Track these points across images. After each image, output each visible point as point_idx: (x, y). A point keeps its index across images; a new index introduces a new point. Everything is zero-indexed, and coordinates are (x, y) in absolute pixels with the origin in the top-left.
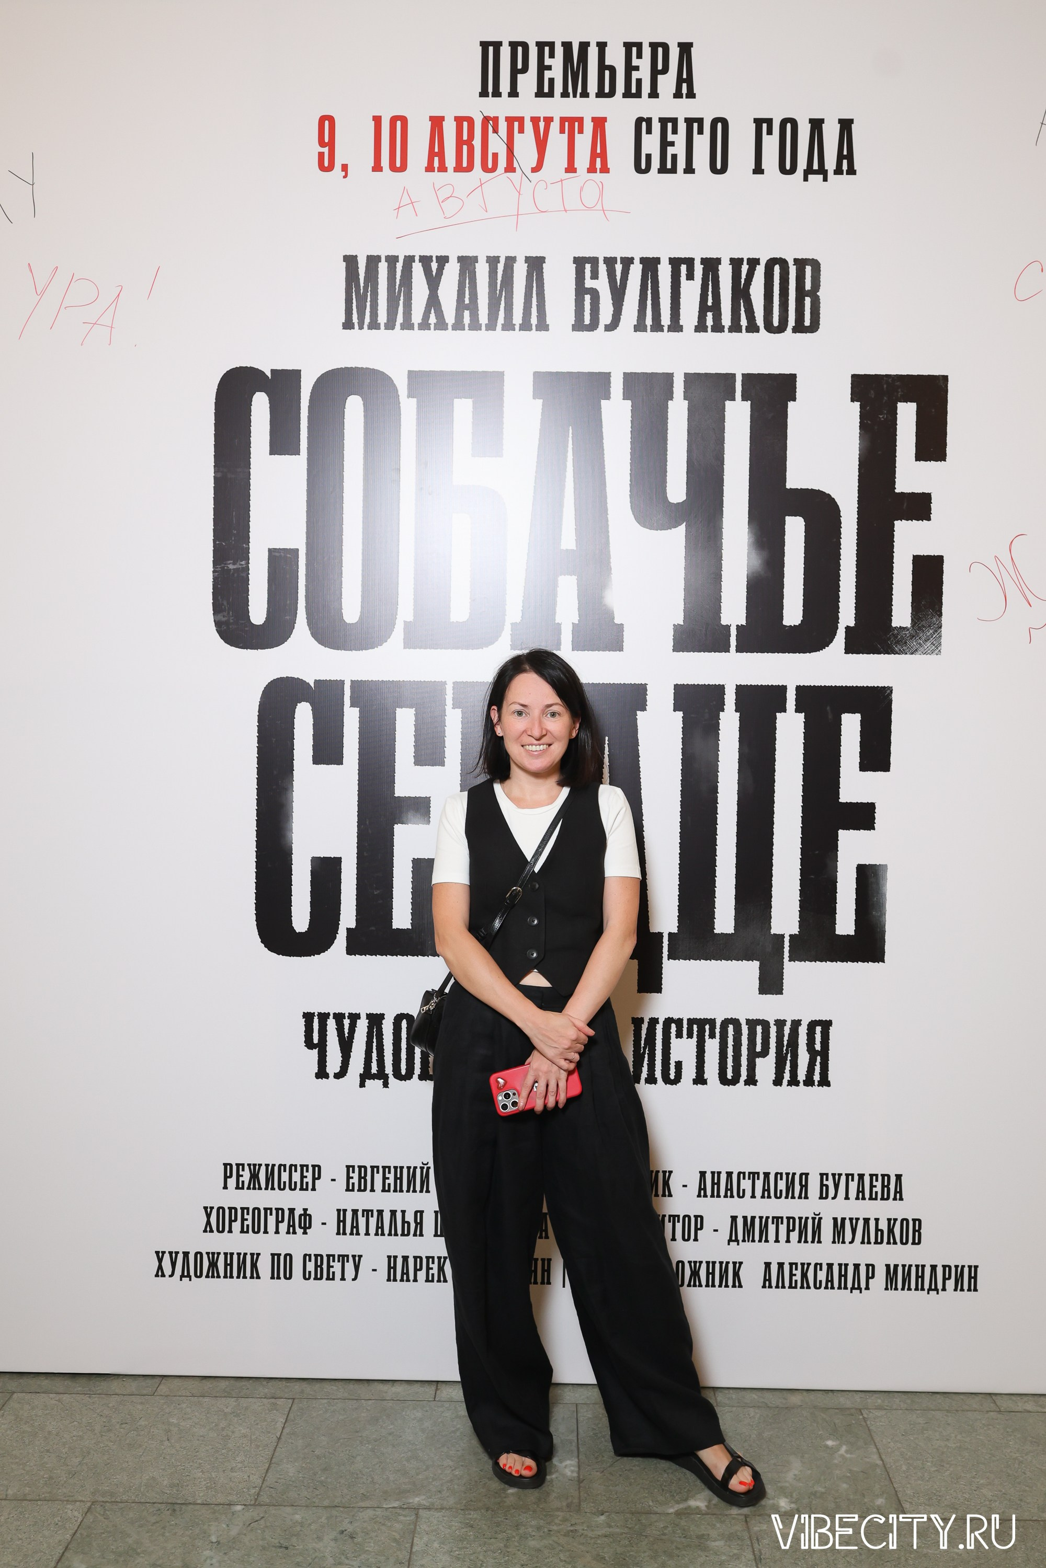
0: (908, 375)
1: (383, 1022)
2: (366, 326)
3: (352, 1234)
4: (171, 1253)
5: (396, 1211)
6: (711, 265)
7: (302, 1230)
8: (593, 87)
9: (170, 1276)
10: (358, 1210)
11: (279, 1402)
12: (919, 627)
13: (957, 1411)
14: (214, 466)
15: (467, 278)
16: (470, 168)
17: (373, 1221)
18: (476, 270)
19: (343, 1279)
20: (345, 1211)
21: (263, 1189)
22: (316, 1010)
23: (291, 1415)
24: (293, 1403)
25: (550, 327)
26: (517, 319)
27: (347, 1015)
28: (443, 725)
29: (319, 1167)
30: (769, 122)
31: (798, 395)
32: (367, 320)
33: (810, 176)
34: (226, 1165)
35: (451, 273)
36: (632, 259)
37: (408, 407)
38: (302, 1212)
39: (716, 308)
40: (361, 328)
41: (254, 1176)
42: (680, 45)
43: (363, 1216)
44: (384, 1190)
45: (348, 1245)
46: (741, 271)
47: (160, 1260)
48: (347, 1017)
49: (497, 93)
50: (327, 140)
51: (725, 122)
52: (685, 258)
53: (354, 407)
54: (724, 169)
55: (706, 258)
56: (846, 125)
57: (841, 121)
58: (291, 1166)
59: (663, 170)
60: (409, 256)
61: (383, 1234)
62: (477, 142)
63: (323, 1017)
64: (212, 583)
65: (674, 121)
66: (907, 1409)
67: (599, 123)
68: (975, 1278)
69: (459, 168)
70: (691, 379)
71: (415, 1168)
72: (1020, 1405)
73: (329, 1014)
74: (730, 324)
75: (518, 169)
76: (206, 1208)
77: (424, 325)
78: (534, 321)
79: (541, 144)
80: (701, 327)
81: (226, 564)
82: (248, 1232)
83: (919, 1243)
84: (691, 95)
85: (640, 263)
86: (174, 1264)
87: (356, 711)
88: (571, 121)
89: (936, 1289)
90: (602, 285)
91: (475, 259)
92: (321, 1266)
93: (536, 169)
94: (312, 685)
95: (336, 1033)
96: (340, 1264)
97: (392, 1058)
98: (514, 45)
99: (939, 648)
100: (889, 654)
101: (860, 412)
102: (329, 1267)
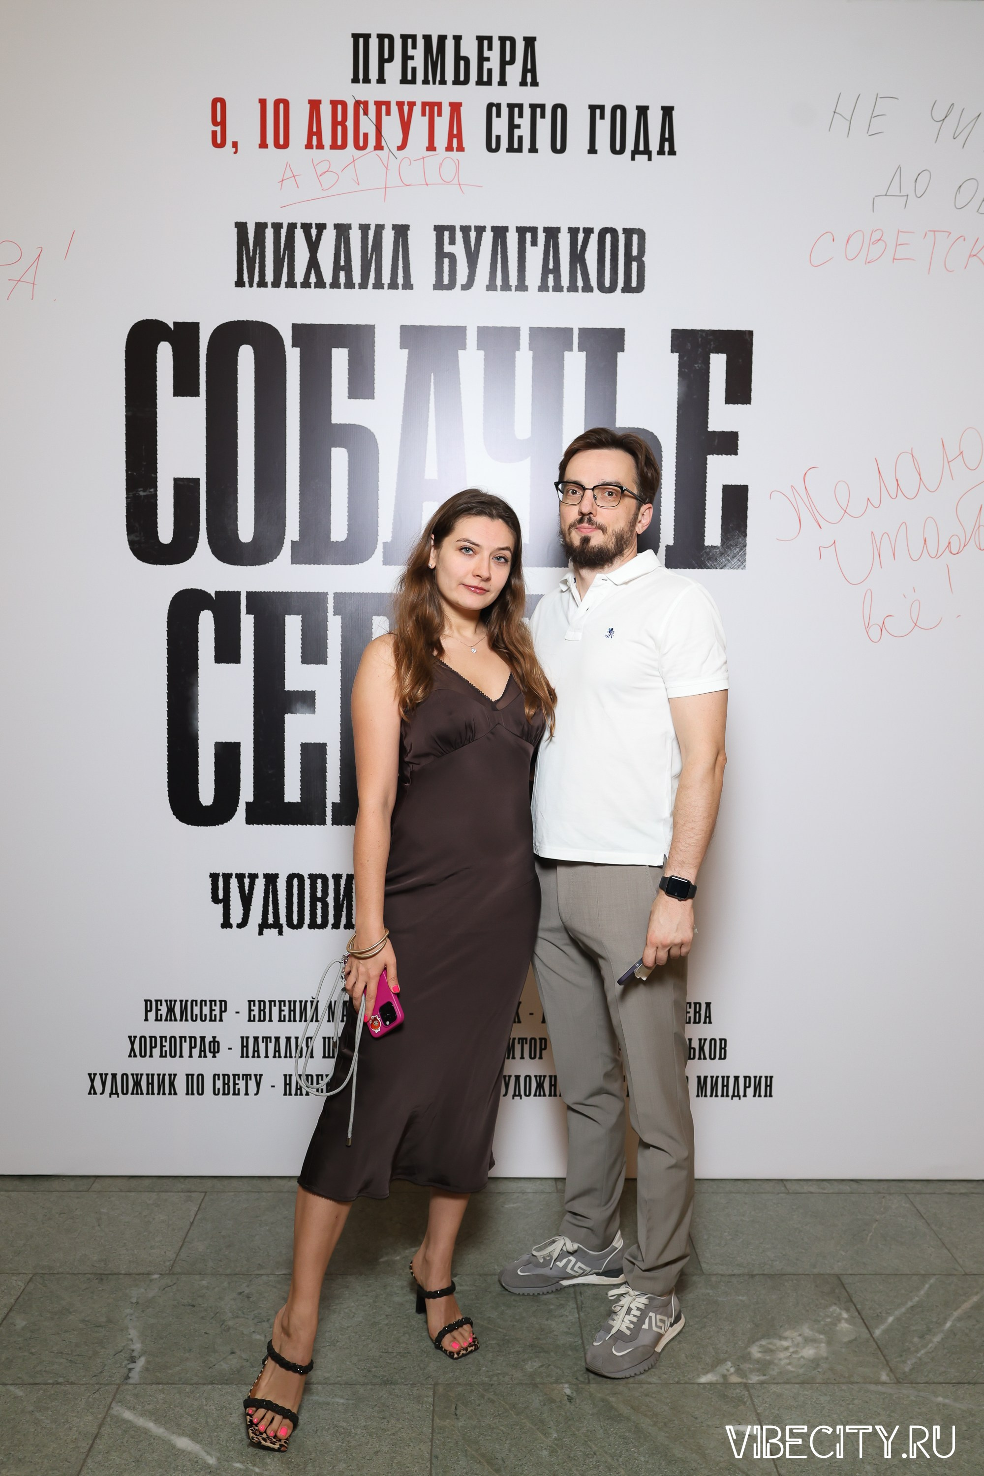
0: (719, 330)
1: (278, 880)
2: (255, 284)
3: (253, 1057)
4: (101, 1075)
5: (290, 1038)
6: (552, 233)
7: (212, 1055)
8: (450, 76)
9: (101, 1094)
10: (258, 1037)
11: (194, 1195)
12: (728, 546)
13: (754, 1193)
14: (126, 406)
15: (342, 243)
16: (344, 146)
17: (271, 1046)
18: (350, 236)
19: (247, 1094)
20: (247, 1038)
21: (178, 1020)
22: (220, 871)
23: (202, 1204)
24: (205, 1195)
25: (414, 287)
26: (386, 279)
27: (247, 875)
28: (325, 629)
29: (225, 1002)
30: (602, 108)
31: (626, 347)
32: (256, 279)
33: (637, 156)
34: (146, 1001)
35: (329, 239)
36: (485, 227)
37: (293, 357)
38: (212, 1040)
39: (557, 271)
40: (251, 285)
41: (171, 1010)
42: (525, 39)
43: (263, 1042)
44: (280, 1020)
45: (251, 1066)
46: (577, 239)
47: (92, 1081)
48: (247, 877)
49: (367, 80)
50: (219, 120)
51: (564, 108)
52: (530, 227)
53: (246, 356)
54: (563, 150)
55: (548, 227)
56: (668, 111)
57: (664, 108)
58: (201, 1001)
59: (510, 149)
60: (292, 223)
61: (280, 1057)
62: (350, 123)
63: (227, 877)
64: (125, 508)
65: (520, 106)
66: (713, 1193)
67: (456, 107)
68: (771, 1086)
69: (334, 146)
70: (536, 333)
71: (306, 1002)
72: (806, 1188)
73: (231, 874)
74: (568, 285)
75: (385, 148)
76: (130, 1037)
77: (306, 284)
78: (400, 281)
79: (406, 126)
80: (543, 287)
81: (137, 491)
82: (166, 1056)
83: (725, 1058)
84: (535, 83)
85: (492, 231)
86: (104, 1084)
87: (251, 617)
88: (432, 105)
89: (738, 1096)
90: (458, 249)
91: (349, 227)
92: (228, 1084)
93: (401, 148)
94: (213, 595)
95: (237, 890)
96: (244, 1081)
97: (285, 910)
98: (381, 37)
99: (744, 564)
100: (702, 568)
101: (679, 362)
102: (235, 1084)
